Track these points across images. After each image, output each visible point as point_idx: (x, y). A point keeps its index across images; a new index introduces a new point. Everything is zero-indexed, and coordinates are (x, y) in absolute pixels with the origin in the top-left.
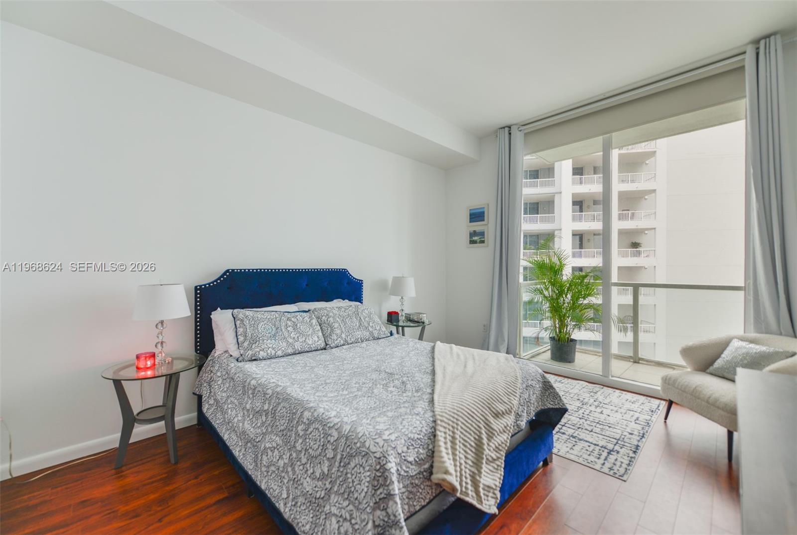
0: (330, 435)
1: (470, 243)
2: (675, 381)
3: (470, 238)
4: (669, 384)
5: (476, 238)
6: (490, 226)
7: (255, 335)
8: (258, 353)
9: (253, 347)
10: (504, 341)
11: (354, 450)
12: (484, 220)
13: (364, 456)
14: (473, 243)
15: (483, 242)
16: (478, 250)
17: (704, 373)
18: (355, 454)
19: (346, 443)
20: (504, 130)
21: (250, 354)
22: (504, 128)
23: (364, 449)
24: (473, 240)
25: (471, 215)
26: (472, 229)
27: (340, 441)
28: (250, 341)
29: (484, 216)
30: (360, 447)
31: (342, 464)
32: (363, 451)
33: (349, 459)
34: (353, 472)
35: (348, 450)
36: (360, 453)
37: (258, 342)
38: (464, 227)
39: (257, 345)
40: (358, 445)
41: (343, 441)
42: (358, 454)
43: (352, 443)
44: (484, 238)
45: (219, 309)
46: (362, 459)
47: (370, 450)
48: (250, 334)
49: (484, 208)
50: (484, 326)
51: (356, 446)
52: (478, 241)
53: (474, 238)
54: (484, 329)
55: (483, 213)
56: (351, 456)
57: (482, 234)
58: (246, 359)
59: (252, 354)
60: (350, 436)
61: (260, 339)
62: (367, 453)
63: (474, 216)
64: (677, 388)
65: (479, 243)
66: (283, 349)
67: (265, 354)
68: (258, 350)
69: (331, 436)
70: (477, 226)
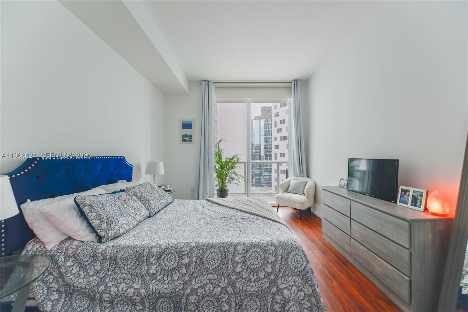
0: (268, 250)
1: (183, 141)
2: (281, 197)
3: (182, 138)
4: (279, 199)
5: (187, 138)
6: (196, 132)
7: (109, 216)
8: (119, 231)
9: (112, 226)
10: (207, 194)
11: (289, 250)
12: (191, 129)
13: (296, 250)
14: (184, 141)
15: (191, 141)
16: (187, 145)
17: (287, 193)
18: (291, 251)
19: (282, 249)
20: (206, 82)
21: (113, 234)
22: (206, 81)
23: (294, 247)
24: (185, 139)
25: (183, 124)
26: (184, 133)
27: (278, 250)
28: (107, 223)
29: (192, 126)
30: (292, 247)
31: (283, 260)
32: (295, 247)
33: (288, 256)
34: (292, 260)
35: (285, 251)
36: (293, 249)
37: (114, 222)
38: (178, 132)
39: (114, 224)
40: (290, 246)
41: (280, 249)
42: (293, 250)
43: (286, 247)
44: (192, 139)
45: (29, 200)
46: (296, 251)
47: (297, 246)
48: (105, 216)
49: (192, 122)
50: (192, 188)
51: (290, 247)
52: (188, 140)
53: (185, 138)
54: (192, 190)
55: (191, 124)
56: (288, 253)
57: (191, 136)
58: (110, 238)
59: (115, 233)
60: (282, 244)
61: (115, 218)
62: (297, 247)
63: (185, 126)
64: (282, 200)
65: (189, 141)
66: (132, 222)
67: (124, 230)
68: (117, 228)
69: (270, 250)
70: (187, 132)
